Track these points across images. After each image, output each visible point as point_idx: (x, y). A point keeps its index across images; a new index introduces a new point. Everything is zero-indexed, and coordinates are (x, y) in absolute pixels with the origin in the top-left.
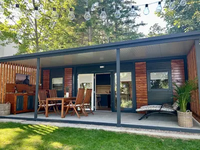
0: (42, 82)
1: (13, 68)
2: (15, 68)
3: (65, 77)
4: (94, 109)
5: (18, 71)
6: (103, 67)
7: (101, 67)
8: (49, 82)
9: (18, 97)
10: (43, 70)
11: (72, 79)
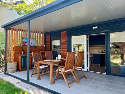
0: (45, 44)
1: (19, 34)
2: (22, 33)
3: (62, 39)
4: (87, 70)
5: (24, 36)
6: (96, 27)
7: (94, 28)
8: (50, 44)
9: (22, 57)
10: (46, 34)
11: (67, 41)
